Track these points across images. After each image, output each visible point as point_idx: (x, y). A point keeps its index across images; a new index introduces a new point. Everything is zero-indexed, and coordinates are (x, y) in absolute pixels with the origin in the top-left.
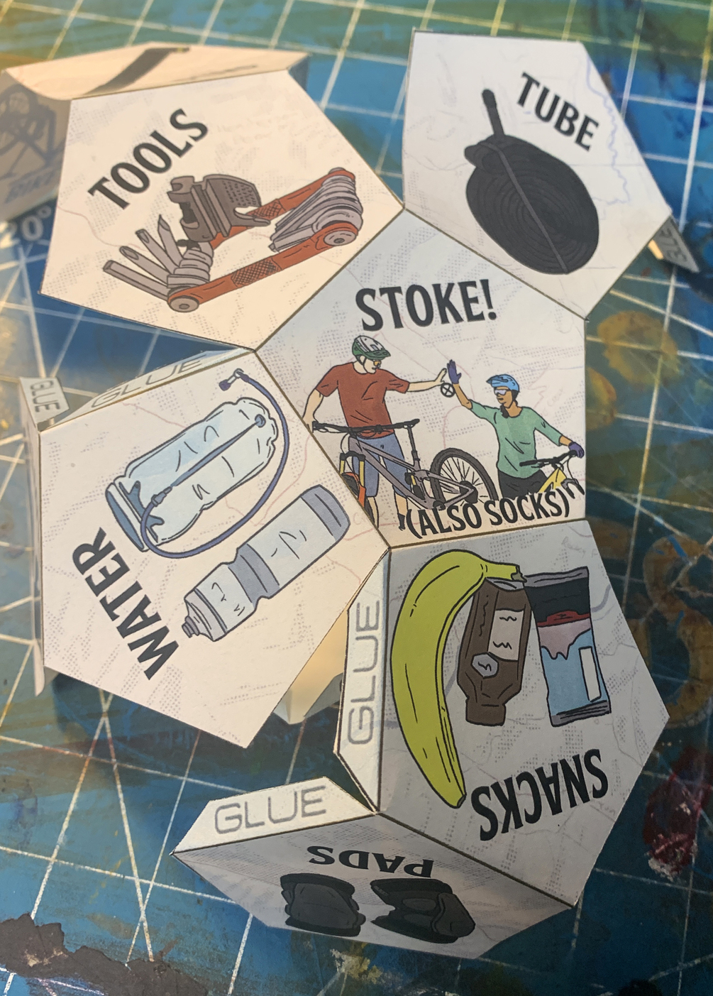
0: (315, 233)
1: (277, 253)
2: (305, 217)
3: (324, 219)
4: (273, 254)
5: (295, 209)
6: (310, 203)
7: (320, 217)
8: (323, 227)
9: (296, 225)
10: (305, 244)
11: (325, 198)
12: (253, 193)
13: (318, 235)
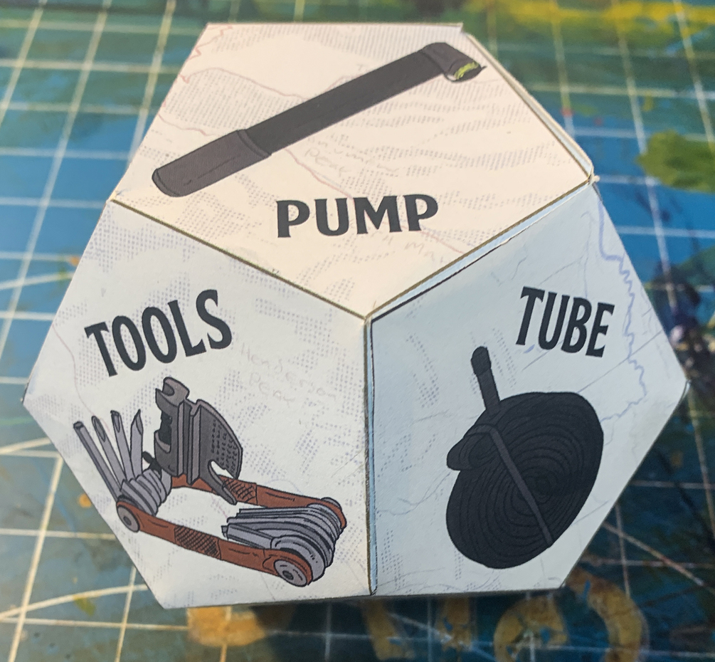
0: (271, 549)
1: (226, 539)
2: (271, 525)
3: (289, 541)
4: (221, 536)
5: (267, 508)
6: (284, 515)
7: (285, 536)
8: (282, 549)
9: (259, 526)
10: (256, 551)
11: (302, 522)
12: (236, 457)
13: (273, 552)
